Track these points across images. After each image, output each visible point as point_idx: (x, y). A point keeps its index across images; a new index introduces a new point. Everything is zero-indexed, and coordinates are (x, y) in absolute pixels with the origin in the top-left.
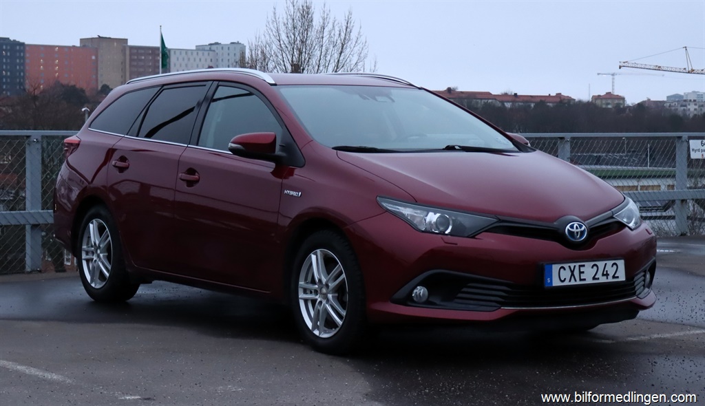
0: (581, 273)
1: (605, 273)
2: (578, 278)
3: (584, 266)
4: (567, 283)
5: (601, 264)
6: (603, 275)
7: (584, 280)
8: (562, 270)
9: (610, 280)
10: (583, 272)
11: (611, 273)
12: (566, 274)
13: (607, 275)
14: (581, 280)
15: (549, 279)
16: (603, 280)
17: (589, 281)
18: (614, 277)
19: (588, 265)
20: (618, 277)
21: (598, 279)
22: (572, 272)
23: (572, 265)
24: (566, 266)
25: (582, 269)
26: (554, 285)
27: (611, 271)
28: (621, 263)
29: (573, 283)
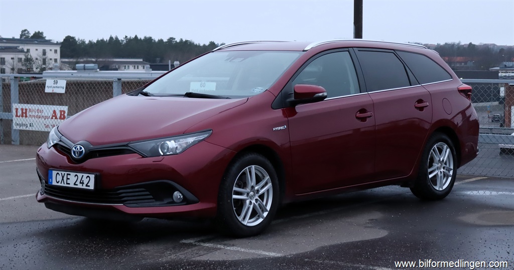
0: (68, 179)
1: (82, 182)
2: (65, 183)
3: (70, 174)
4: (59, 184)
5: (80, 175)
6: (80, 183)
7: (69, 184)
8: (58, 175)
9: (84, 187)
10: (69, 179)
11: (85, 183)
12: (59, 178)
13: (83, 183)
14: (67, 183)
15: (50, 180)
16: (80, 186)
17: (72, 185)
18: (87, 186)
19: (73, 174)
20: (89, 186)
21: (77, 185)
22: (63, 177)
23: (63, 173)
24: (60, 173)
25: (69, 177)
26: (53, 184)
27: (86, 181)
28: (92, 177)
29: (62, 185)
